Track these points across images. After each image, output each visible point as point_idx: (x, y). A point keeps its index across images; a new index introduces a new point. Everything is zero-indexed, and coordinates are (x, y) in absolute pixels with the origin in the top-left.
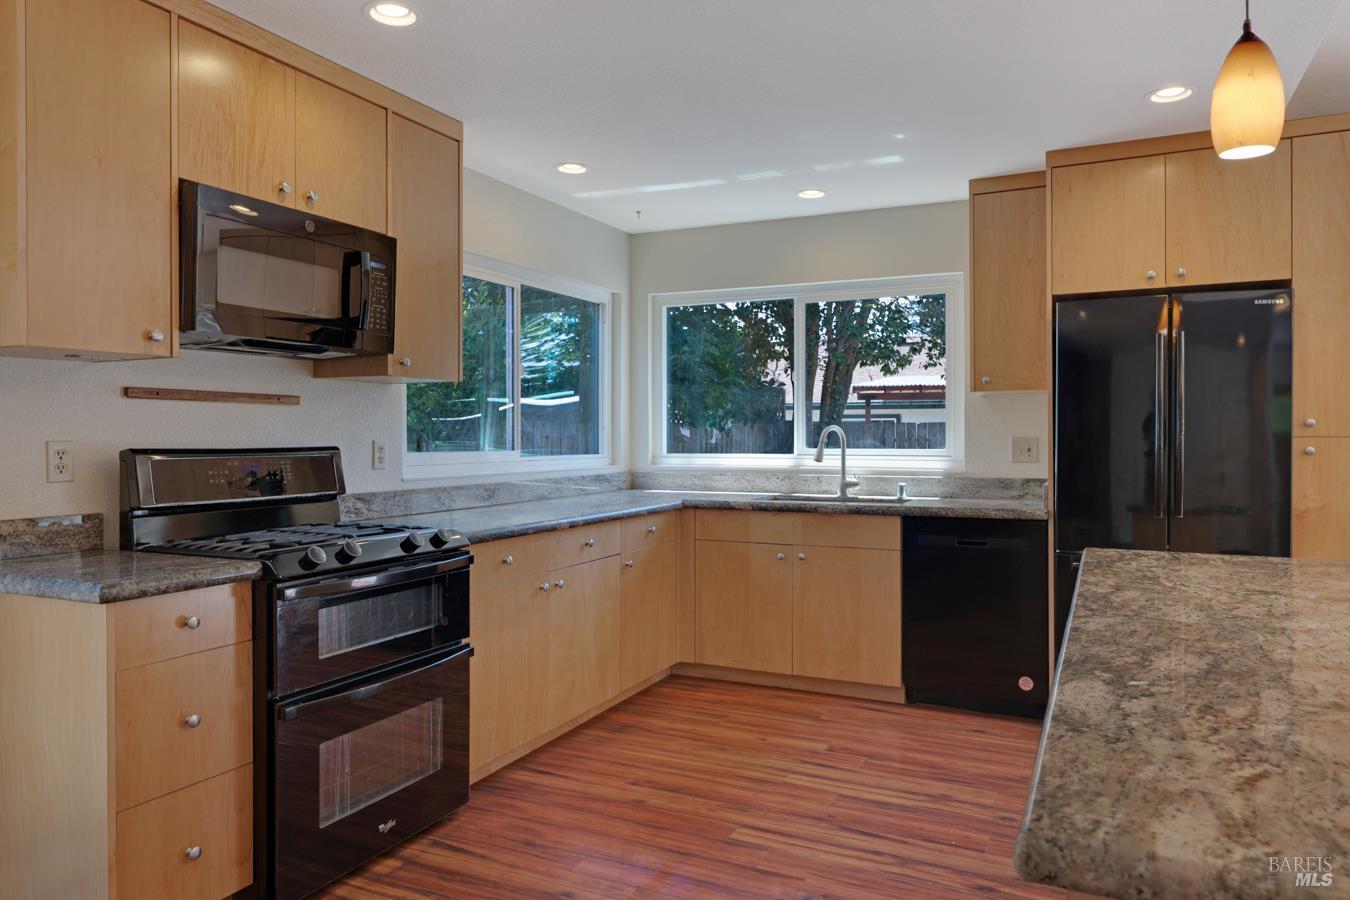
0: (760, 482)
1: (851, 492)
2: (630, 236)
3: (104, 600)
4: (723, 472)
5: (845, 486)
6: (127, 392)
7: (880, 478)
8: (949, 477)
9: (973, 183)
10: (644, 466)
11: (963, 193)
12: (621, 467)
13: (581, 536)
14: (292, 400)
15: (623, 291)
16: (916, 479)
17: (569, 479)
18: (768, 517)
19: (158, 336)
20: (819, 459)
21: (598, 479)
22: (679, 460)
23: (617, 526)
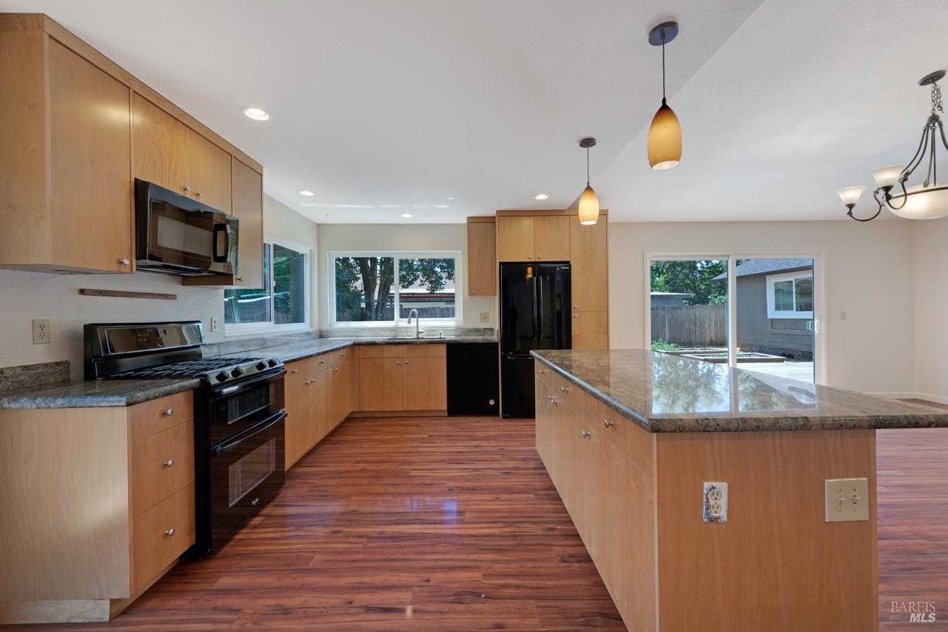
0: (381, 333)
1: (420, 336)
2: (319, 225)
3: (128, 405)
4: (364, 329)
5: (418, 333)
6: (82, 292)
7: (432, 330)
8: (457, 328)
9: (469, 218)
10: (325, 327)
11: (465, 221)
12: (315, 328)
13: (319, 359)
14: (173, 297)
15: (315, 249)
16: (445, 329)
17: (296, 334)
18: (392, 347)
19: (127, 262)
20: (409, 322)
21: (307, 334)
22: (342, 325)
23: (331, 354)
